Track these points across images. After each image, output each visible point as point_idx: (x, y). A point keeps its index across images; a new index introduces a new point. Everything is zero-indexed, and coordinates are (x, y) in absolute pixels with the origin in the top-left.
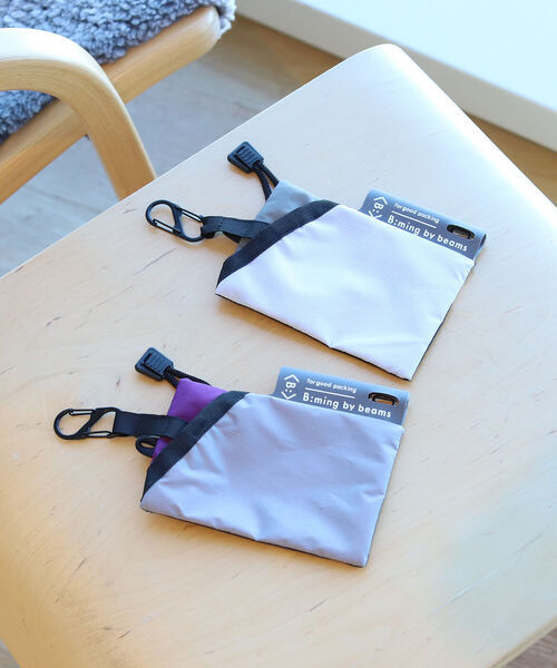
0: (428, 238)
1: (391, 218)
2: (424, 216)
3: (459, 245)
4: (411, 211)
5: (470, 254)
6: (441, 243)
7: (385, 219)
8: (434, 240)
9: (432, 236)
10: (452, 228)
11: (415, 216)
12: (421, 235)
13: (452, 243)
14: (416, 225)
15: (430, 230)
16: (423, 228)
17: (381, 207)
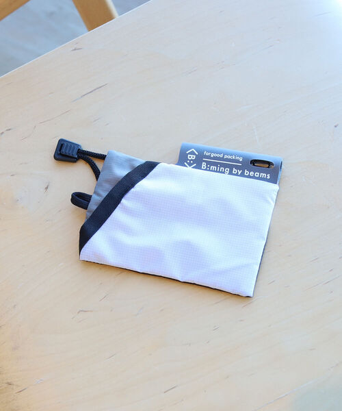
0: (237, 175)
1: (204, 165)
2: (230, 157)
3: (263, 175)
4: (218, 155)
5: (274, 180)
6: (249, 177)
7: (199, 167)
8: (242, 175)
9: (240, 173)
10: (254, 162)
11: (222, 159)
12: (231, 173)
13: (257, 174)
14: (225, 166)
15: (237, 167)
16: (231, 167)
17: (192, 157)
